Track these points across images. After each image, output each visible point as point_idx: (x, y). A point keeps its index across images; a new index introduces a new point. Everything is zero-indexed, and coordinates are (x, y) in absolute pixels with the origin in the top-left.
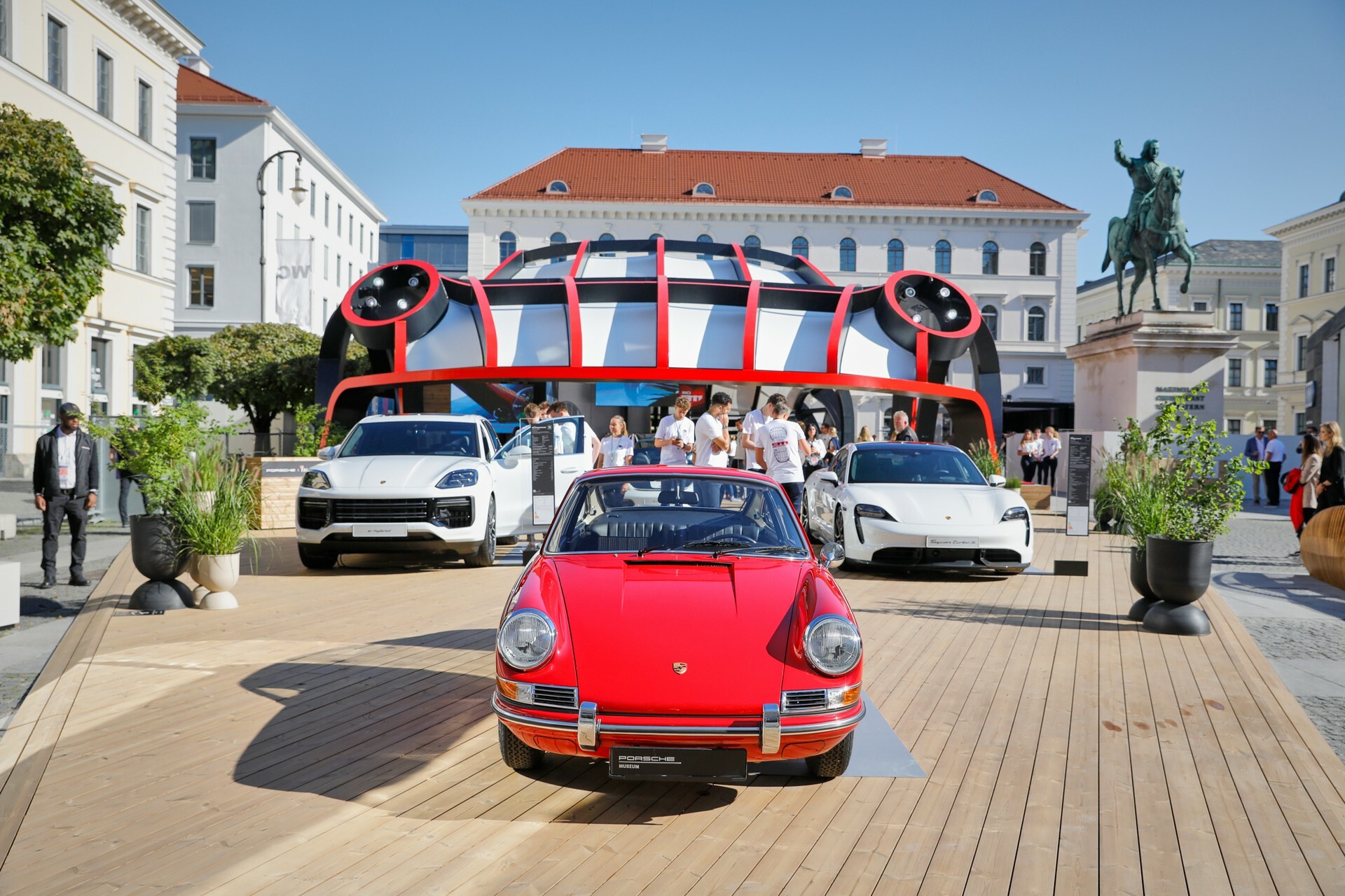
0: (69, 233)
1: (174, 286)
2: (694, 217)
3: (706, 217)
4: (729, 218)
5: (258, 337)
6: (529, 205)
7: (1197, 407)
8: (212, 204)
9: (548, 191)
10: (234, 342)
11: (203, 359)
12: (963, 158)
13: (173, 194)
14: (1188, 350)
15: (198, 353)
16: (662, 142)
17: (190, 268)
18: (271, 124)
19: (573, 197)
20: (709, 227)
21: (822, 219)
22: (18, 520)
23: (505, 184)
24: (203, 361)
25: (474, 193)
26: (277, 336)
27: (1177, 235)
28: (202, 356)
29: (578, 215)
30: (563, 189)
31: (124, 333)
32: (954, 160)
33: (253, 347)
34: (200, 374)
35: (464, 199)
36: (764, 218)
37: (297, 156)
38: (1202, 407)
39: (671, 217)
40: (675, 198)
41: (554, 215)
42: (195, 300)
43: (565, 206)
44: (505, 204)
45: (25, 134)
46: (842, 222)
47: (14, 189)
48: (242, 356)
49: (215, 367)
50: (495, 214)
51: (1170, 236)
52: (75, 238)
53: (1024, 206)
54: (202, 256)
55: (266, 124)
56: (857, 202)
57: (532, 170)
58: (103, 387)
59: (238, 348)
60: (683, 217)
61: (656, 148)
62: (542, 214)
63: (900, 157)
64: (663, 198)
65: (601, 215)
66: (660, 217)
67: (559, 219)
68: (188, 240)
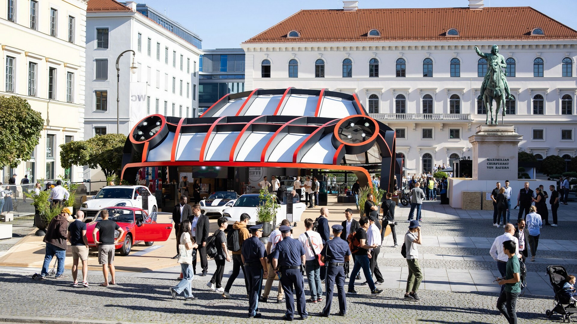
0: (28, 129)
1: (85, 106)
2: (368, 49)
3: (374, 49)
4: (387, 49)
5: (107, 140)
6: (277, 45)
7: (505, 168)
8: (107, 60)
9: (288, 36)
10: (98, 143)
11: (85, 151)
12: (529, 7)
13: (84, 64)
14: (501, 142)
15: (83, 149)
16: (356, 4)
17: (96, 92)
18: (134, 20)
19: (301, 40)
20: (376, 54)
21: (440, 48)
22: (14, 215)
23: (265, 33)
24: (84, 152)
25: (247, 39)
26: (114, 140)
27: (500, 90)
28: (84, 150)
29: (304, 49)
30: (296, 35)
31: (61, 131)
32: (523, 9)
33: (104, 145)
34: (83, 157)
35: (242, 43)
36: (407, 48)
37: (133, 53)
38: (508, 168)
39: (355, 49)
40: (357, 39)
41: (291, 50)
42: (98, 107)
43: (296, 45)
44: (264, 45)
45: (15, 108)
46: (451, 50)
47: (12, 123)
48: (100, 149)
49: (89, 154)
50: (259, 50)
51: (496, 90)
52: (29, 130)
53: (558, 37)
54: (101, 86)
55: (132, 20)
56: (461, 38)
57: (281, 24)
58: (52, 156)
59: (99, 145)
60: (361, 49)
61: (351, 9)
62: (284, 50)
63: (492, 8)
64: (351, 39)
65: (316, 49)
66: (349, 49)
67: (293, 52)
68: (95, 78)
